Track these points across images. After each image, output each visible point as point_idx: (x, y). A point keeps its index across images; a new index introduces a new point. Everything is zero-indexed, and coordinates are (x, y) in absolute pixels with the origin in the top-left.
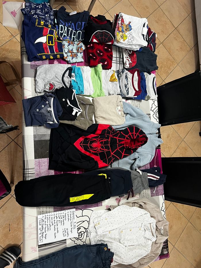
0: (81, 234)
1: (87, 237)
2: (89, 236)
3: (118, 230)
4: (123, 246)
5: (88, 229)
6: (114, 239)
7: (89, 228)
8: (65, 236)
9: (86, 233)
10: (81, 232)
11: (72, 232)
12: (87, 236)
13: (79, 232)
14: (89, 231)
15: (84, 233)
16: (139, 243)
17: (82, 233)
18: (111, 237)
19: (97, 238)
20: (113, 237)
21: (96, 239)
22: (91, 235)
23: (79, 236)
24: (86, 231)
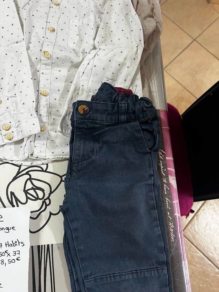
0: (32, 192)
1: (46, 171)
2: (43, 162)
3: (41, 68)
4: (89, 56)
5: (20, 167)
6: (69, 81)
7: (19, 163)
8: (17, 256)
9: (34, 175)
10: (26, 192)
11: (10, 226)
12: (43, 171)
13: (22, 198)
14: (29, 164)
15: (30, 179)
16: (93, 8)
17: (29, 186)
18: (61, 90)
19: (56, 137)
20: (61, 85)
21: (58, 141)
22: (42, 155)
23: (37, 198)
24: (27, 173)
